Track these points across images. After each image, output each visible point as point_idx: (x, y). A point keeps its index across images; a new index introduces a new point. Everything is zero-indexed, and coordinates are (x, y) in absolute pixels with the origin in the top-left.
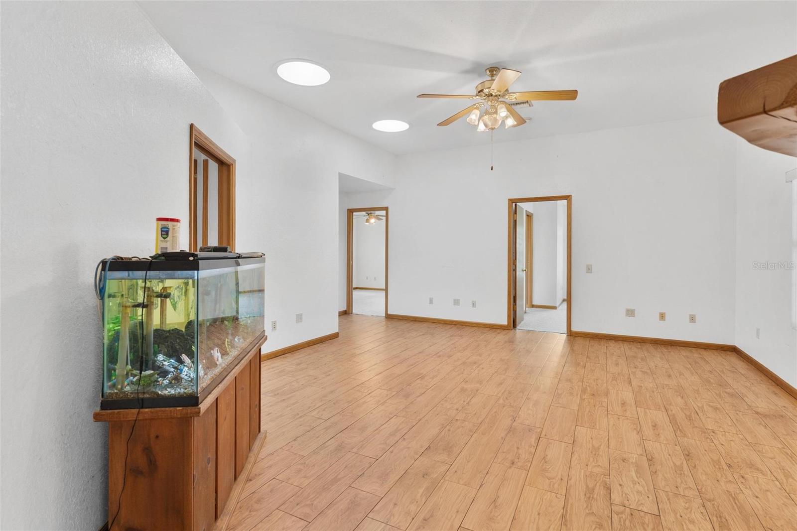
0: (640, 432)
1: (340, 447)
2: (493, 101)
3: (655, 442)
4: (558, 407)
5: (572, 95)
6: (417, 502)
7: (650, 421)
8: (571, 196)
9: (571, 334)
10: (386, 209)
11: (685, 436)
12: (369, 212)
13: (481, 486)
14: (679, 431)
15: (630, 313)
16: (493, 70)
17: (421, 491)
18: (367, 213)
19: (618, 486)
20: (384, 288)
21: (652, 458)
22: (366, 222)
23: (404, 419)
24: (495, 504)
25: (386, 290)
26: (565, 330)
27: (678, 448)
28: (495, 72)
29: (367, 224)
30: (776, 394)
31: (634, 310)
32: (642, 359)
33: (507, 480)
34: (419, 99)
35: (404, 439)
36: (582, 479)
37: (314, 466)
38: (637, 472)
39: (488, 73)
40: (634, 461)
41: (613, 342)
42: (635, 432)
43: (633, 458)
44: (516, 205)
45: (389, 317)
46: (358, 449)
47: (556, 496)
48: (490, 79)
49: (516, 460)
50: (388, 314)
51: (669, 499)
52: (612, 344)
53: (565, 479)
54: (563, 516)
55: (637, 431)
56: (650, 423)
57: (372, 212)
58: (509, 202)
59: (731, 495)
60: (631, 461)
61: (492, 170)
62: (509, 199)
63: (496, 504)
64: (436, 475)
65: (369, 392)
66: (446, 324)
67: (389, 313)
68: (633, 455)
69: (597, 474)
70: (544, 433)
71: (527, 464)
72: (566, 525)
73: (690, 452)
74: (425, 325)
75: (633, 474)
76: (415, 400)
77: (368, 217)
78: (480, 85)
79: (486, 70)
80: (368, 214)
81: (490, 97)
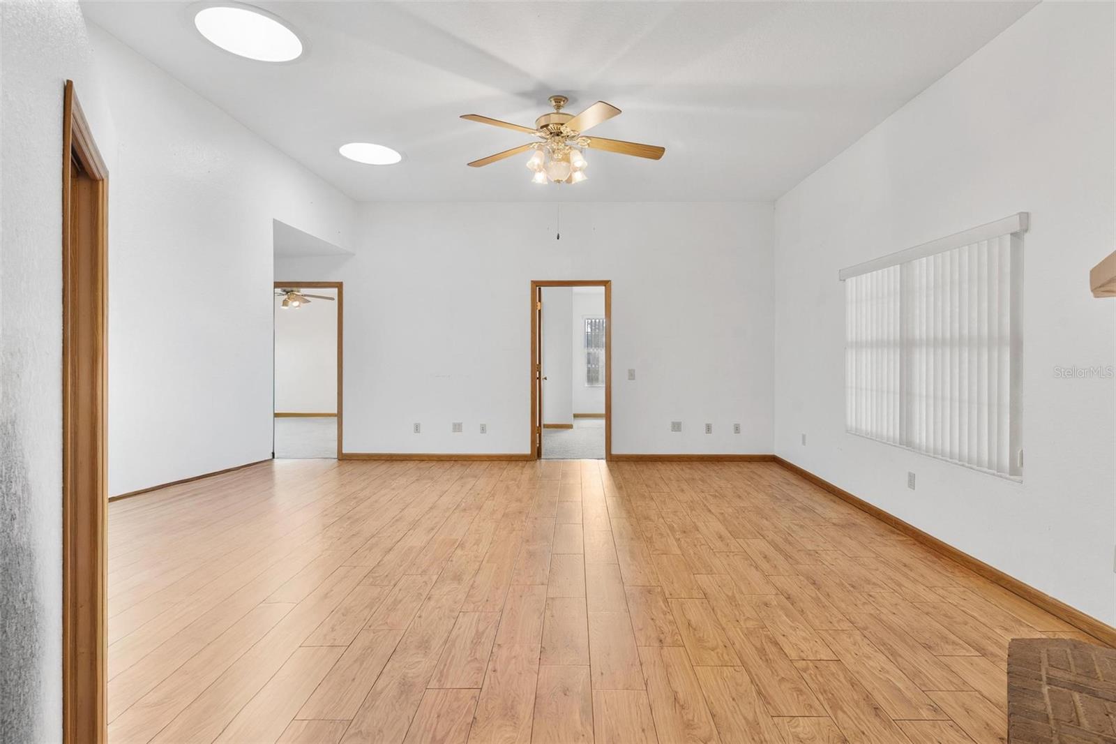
1: (406, 687)
2: (560, 144)
4: (658, 554)
5: (656, 152)
6: (583, 735)
8: (610, 281)
9: (611, 458)
10: (339, 286)
11: (798, 563)
12: (289, 289)
13: (646, 684)
15: (677, 427)
16: (560, 100)
17: (577, 717)
18: (284, 291)
19: (782, 637)
20: (336, 412)
21: (789, 595)
22: (283, 305)
23: (477, 614)
24: (678, 703)
25: (339, 415)
26: (603, 453)
27: (801, 577)
28: (562, 103)
29: (285, 308)
30: (835, 502)
31: (681, 423)
32: (703, 481)
33: (671, 666)
34: (461, 119)
35: (499, 645)
36: (744, 639)
37: (380, 731)
39: (553, 103)
41: (660, 463)
44: (540, 289)
45: (344, 458)
46: (439, 681)
47: (735, 670)
48: (555, 111)
49: (662, 636)
50: (342, 454)
51: (834, 638)
52: (660, 466)
53: (728, 644)
54: (759, 693)
57: (294, 289)
58: (532, 285)
59: (875, 617)
60: (773, 604)
61: (558, 238)
62: (532, 281)
63: (682, 703)
64: (580, 687)
65: (393, 582)
66: (442, 460)
67: (344, 452)
69: (754, 629)
70: (667, 593)
71: (676, 637)
72: (769, 704)
74: (411, 464)
76: (474, 582)
77: (286, 297)
78: (543, 118)
79: (551, 97)
80: (287, 292)
81: (557, 138)
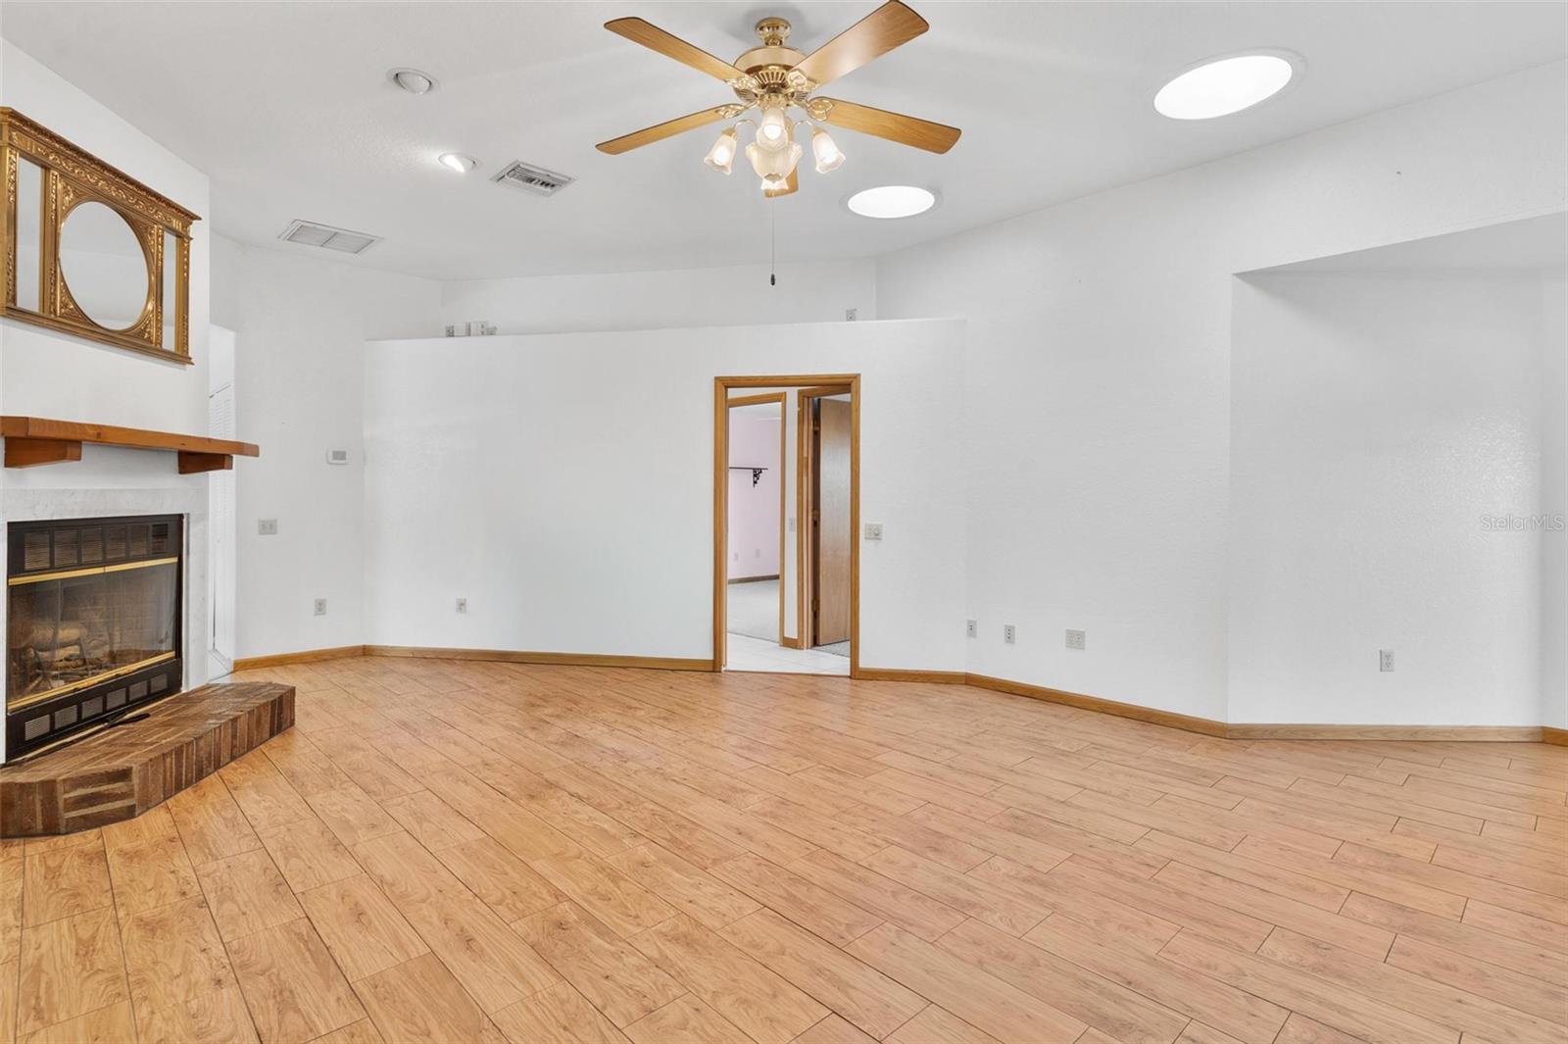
0: (379, 883)
3: (342, 880)
7: (377, 923)
14: (305, 933)
38: (347, 821)
40: (359, 832)
42: (388, 877)
43: (364, 836)
55: (387, 883)
56: (373, 919)
68: (366, 839)
73: (274, 894)
75: (350, 818)
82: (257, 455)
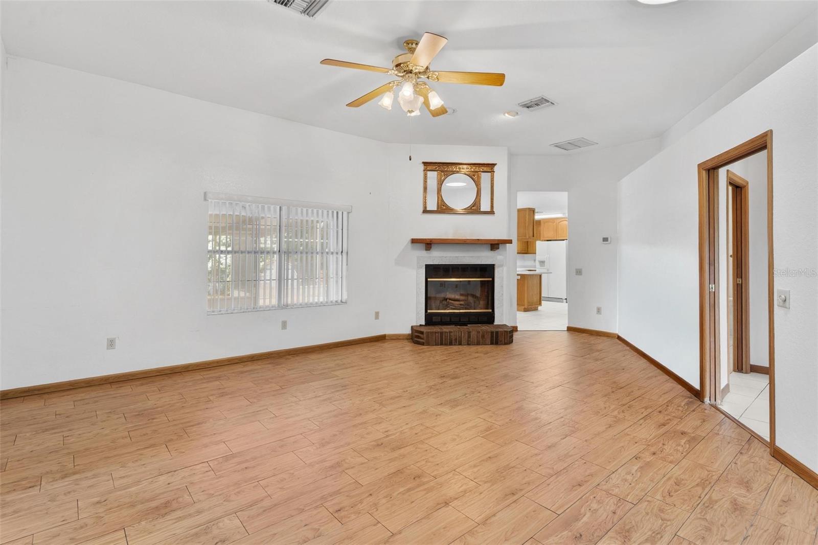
82: (512, 243)
